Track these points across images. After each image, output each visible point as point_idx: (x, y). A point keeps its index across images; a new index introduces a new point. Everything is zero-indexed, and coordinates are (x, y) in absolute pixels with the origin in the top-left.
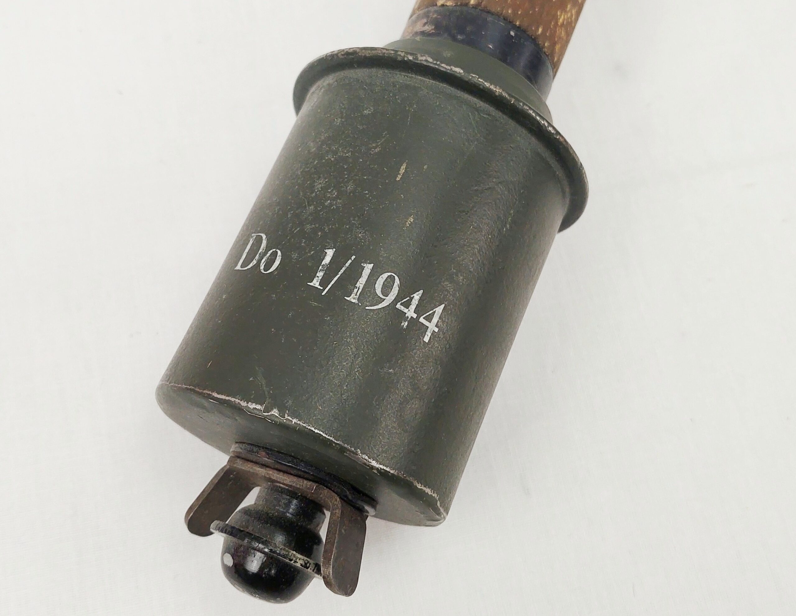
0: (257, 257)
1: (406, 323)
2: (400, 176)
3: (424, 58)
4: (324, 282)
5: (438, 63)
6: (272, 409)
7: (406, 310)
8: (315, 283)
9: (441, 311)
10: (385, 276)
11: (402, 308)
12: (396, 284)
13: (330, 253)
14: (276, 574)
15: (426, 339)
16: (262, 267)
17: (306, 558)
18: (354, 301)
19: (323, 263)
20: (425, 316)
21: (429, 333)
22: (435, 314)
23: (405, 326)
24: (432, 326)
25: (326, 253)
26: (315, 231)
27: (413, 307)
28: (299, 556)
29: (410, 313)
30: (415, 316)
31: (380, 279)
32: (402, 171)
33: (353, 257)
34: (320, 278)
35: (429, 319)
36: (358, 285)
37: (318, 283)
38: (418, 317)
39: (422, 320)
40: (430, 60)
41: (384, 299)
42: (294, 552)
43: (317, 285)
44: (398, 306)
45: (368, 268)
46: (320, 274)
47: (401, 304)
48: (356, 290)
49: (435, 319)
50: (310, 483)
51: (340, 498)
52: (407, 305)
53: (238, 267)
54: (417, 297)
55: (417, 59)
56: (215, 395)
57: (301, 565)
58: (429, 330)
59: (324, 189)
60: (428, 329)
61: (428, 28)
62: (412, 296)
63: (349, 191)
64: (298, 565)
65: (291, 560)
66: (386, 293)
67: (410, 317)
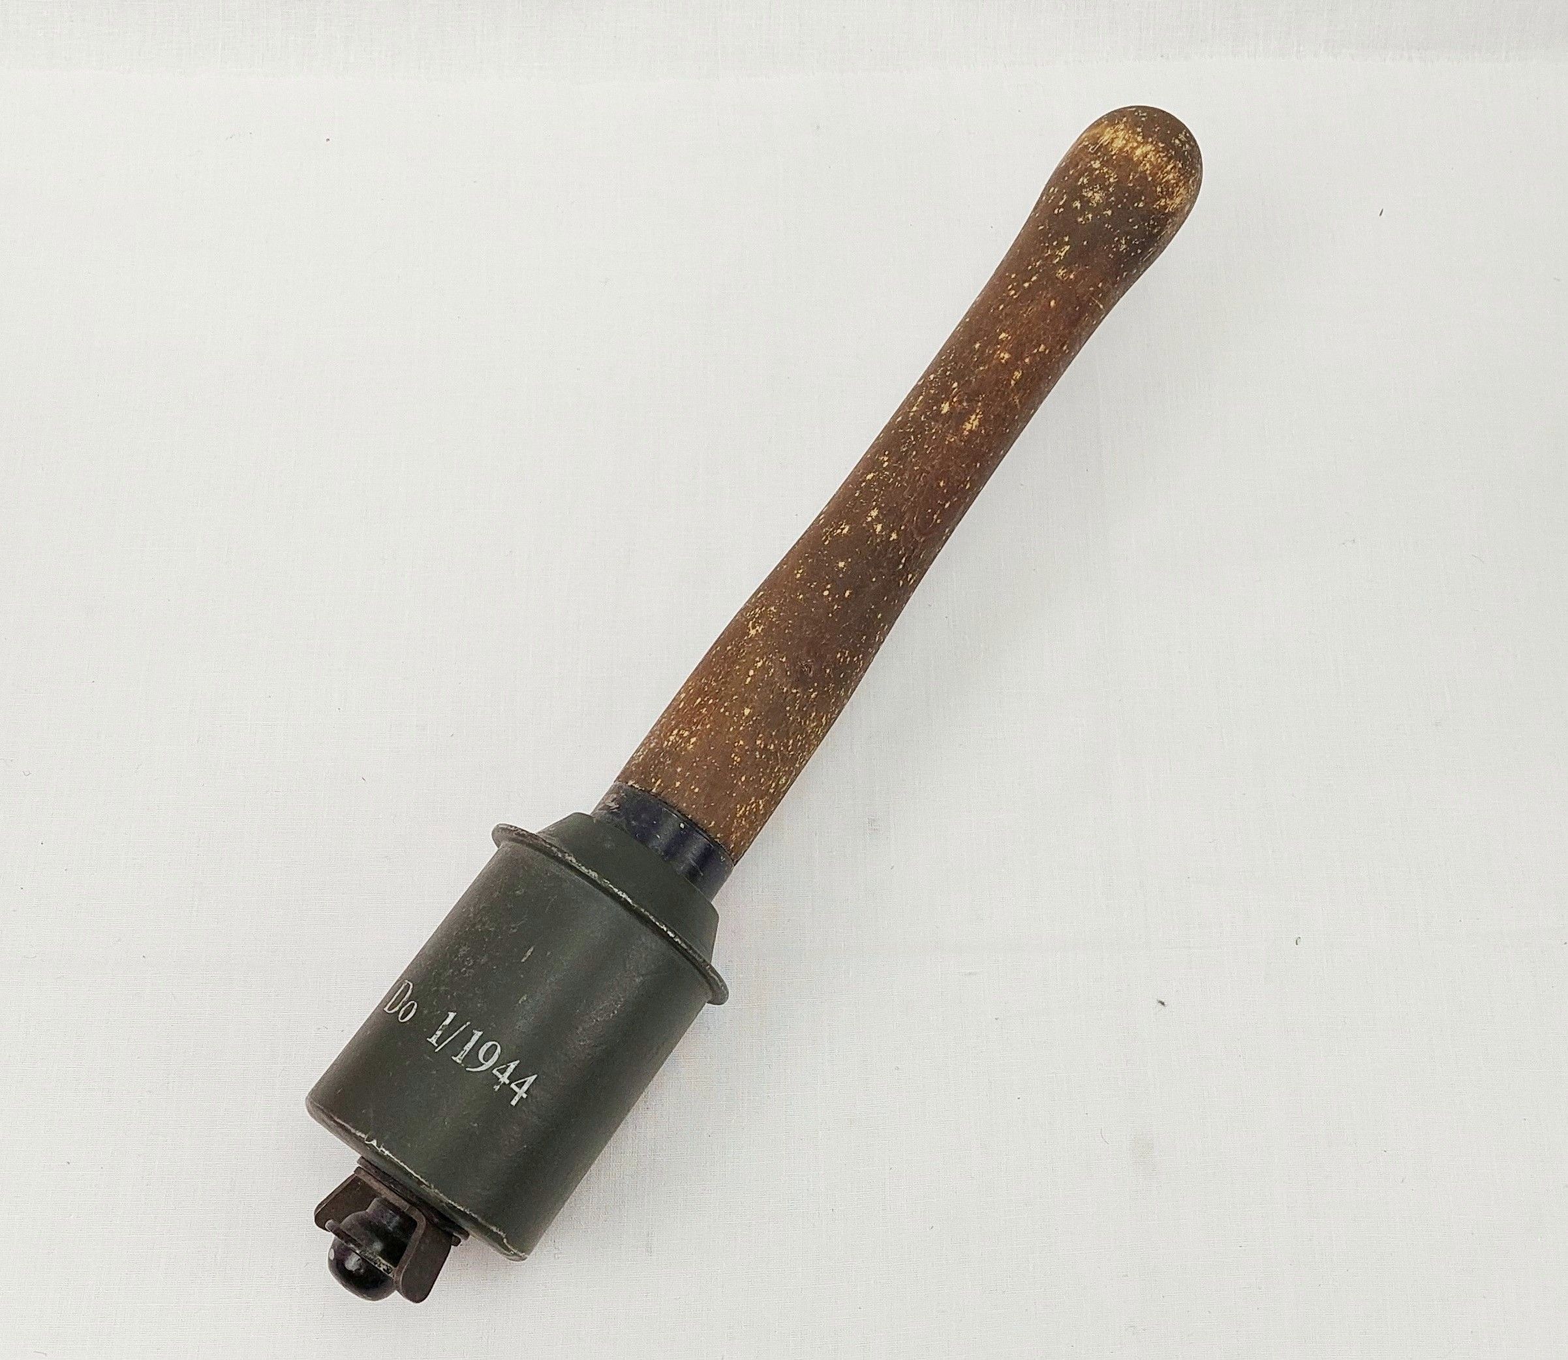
0: (400, 1004)
1: (498, 1087)
2: (525, 958)
3: (570, 858)
4: (439, 1042)
5: (580, 865)
6: (372, 1140)
7: (500, 1076)
8: (433, 1040)
9: (532, 1080)
10: (490, 1043)
11: (498, 1074)
12: (497, 1052)
13: (452, 1015)
14: (364, 1273)
15: (514, 1103)
16: (400, 1016)
17: (389, 1265)
18: (458, 1061)
19: (444, 1023)
20: (517, 1082)
21: (517, 1098)
22: (526, 1083)
23: (496, 1090)
24: (521, 1093)
25: (448, 1015)
26: (446, 993)
27: (507, 1074)
28: (384, 1262)
29: (504, 1079)
30: (507, 1082)
31: (485, 1046)
32: (529, 953)
33: (468, 1023)
34: (438, 1036)
35: (520, 1086)
36: (465, 1048)
37: (435, 1040)
38: (510, 1084)
39: (513, 1086)
40: (574, 861)
41: (483, 1064)
42: (380, 1258)
43: (434, 1042)
44: (495, 1071)
45: (478, 1034)
46: (439, 1033)
47: (498, 1070)
48: (462, 1053)
49: (525, 1087)
50: (406, 1203)
51: (427, 1219)
52: (502, 1072)
53: (386, 1009)
54: (513, 1066)
55: (564, 856)
56: (336, 1119)
57: (384, 1269)
58: (517, 1096)
59: (465, 956)
60: (515, 1095)
61: (613, 805)
62: (508, 1064)
63: (482, 963)
64: (381, 1269)
65: (375, 1264)
66: (486, 1059)
67: (502, 1082)
